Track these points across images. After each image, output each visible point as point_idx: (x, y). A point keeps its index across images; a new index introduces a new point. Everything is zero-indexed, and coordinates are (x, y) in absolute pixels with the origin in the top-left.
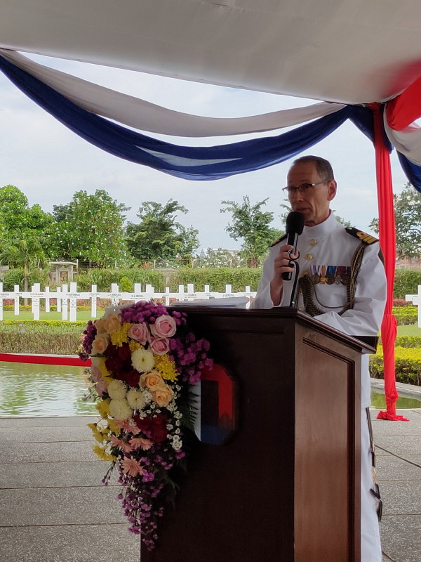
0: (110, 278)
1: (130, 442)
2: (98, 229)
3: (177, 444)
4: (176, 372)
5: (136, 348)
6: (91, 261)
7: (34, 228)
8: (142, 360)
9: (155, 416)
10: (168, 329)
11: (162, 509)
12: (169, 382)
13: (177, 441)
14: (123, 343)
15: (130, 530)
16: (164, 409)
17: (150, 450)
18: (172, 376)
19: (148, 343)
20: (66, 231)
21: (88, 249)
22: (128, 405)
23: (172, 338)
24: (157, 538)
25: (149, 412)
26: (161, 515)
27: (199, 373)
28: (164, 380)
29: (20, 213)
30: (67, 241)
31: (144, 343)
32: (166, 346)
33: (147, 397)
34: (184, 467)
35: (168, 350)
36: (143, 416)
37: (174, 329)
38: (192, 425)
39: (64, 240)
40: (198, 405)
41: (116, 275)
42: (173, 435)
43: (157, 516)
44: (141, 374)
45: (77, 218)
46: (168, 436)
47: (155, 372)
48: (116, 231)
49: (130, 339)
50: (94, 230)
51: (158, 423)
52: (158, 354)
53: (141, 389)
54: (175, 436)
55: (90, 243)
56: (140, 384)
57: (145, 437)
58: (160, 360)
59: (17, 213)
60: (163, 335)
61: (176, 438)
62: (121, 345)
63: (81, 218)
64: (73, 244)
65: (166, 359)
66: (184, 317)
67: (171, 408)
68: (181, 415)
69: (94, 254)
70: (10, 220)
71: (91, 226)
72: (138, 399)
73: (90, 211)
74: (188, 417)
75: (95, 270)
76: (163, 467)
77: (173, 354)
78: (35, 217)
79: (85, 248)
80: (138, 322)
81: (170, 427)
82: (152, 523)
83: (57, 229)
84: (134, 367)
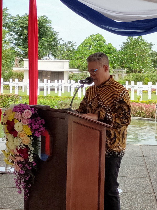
0: (140, 78)
1: (16, 158)
2: (137, 54)
3: (31, 160)
4: (31, 132)
5: (16, 122)
6: (133, 70)
7: (108, 54)
8: (18, 127)
9: (23, 149)
10: (28, 115)
11: (30, 184)
12: (28, 136)
13: (31, 159)
14: (12, 120)
15: (18, 192)
16: (27, 146)
17: (23, 161)
18: (30, 133)
19: (21, 120)
20: (123, 55)
21: (133, 64)
22: (14, 144)
23: (30, 118)
24: (29, 196)
25: (21, 147)
26: (30, 187)
27: (40, 133)
28: (27, 135)
29: (102, 47)
30: (123, 60)
31: (19, 120)
32: (27, 122)
33: (20, 141)
34: (36, 169)
35: (28, 123)
36: (19, 148)
37: (31, 115)
38: (37, 152)
39: (122, 59)
40: (40, 145)
41: (143, 76)
42: (30, 156)
43: (29, 187)
44: (18, 132)
45: (128, 49)
46: (28, 156)
47: (23, 132)
48: (146, 55)
49: (15, 118)
50: (135, 55)
51: (24, 151)
52: (24, 125)
53: (18, 138)
54: (30, 157)
55: (134, 60)
56: (18, 136)
57: (21, 157)
58: (25, 127)
59: (101, 47)
60: (26, 118)
61: (31, 157)
62: (11, 121)
63: (130, 49)
64: (126, 61)
65: (27, 127)
66: (36, 110)
67: (30, 146)
68: (34, 149)
69: (135, 66)
70: (98, 50)
71: (134, 53)
72: (18, 142)
73: (134, 46)
74: (36, 149)
75: (134, 74)
76: (28, 168)
77: (30, 125)
78: (109, 49)
79: (131, 63)
80: (17, 112)
81: (29, 153)
82: (26, 190)
83: (119, 54)
84: (16, 129)
